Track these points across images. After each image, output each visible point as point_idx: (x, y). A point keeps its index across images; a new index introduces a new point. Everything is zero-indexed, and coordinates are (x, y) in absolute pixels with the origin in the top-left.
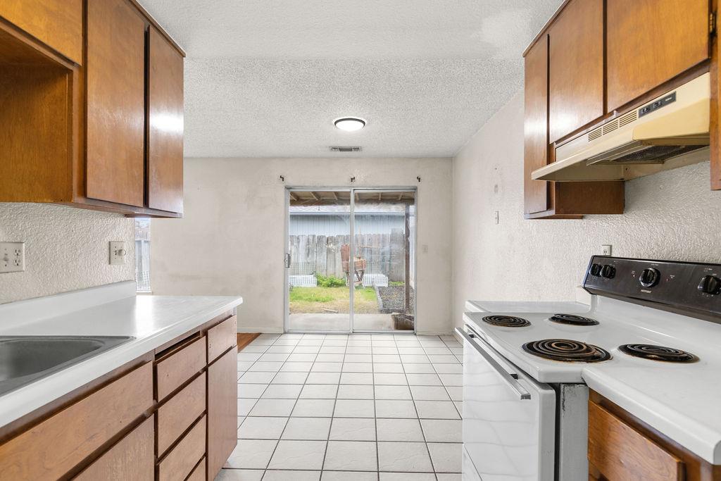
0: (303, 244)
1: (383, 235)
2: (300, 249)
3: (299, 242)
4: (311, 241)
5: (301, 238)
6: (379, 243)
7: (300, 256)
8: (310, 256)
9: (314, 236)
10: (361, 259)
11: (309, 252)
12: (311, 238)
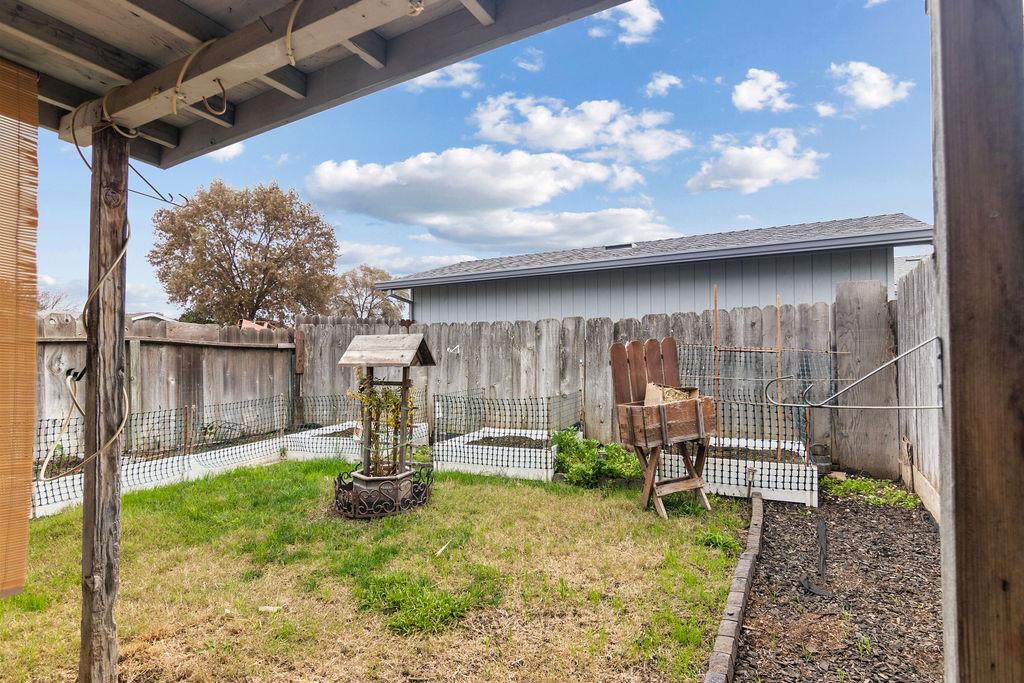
0: (548, 343)
1: (803, 309)
2: (543, 356)
3: (538, 339)
4: (571, 336)
5: (544, 328)
6: (788, 336)
7: (543, 378)
8: (568, 378)
9: (578, 320)
10: (696, 397)
11: (565, 365)
12: (570, 327)
